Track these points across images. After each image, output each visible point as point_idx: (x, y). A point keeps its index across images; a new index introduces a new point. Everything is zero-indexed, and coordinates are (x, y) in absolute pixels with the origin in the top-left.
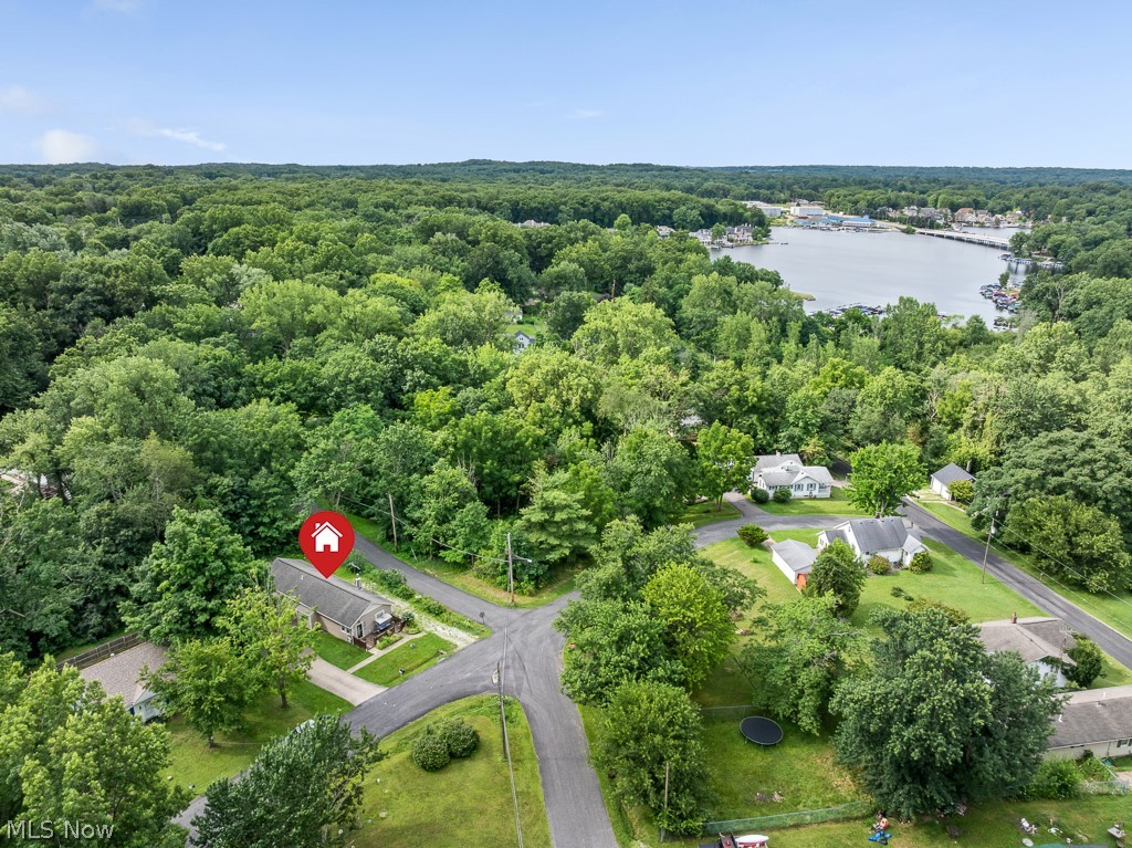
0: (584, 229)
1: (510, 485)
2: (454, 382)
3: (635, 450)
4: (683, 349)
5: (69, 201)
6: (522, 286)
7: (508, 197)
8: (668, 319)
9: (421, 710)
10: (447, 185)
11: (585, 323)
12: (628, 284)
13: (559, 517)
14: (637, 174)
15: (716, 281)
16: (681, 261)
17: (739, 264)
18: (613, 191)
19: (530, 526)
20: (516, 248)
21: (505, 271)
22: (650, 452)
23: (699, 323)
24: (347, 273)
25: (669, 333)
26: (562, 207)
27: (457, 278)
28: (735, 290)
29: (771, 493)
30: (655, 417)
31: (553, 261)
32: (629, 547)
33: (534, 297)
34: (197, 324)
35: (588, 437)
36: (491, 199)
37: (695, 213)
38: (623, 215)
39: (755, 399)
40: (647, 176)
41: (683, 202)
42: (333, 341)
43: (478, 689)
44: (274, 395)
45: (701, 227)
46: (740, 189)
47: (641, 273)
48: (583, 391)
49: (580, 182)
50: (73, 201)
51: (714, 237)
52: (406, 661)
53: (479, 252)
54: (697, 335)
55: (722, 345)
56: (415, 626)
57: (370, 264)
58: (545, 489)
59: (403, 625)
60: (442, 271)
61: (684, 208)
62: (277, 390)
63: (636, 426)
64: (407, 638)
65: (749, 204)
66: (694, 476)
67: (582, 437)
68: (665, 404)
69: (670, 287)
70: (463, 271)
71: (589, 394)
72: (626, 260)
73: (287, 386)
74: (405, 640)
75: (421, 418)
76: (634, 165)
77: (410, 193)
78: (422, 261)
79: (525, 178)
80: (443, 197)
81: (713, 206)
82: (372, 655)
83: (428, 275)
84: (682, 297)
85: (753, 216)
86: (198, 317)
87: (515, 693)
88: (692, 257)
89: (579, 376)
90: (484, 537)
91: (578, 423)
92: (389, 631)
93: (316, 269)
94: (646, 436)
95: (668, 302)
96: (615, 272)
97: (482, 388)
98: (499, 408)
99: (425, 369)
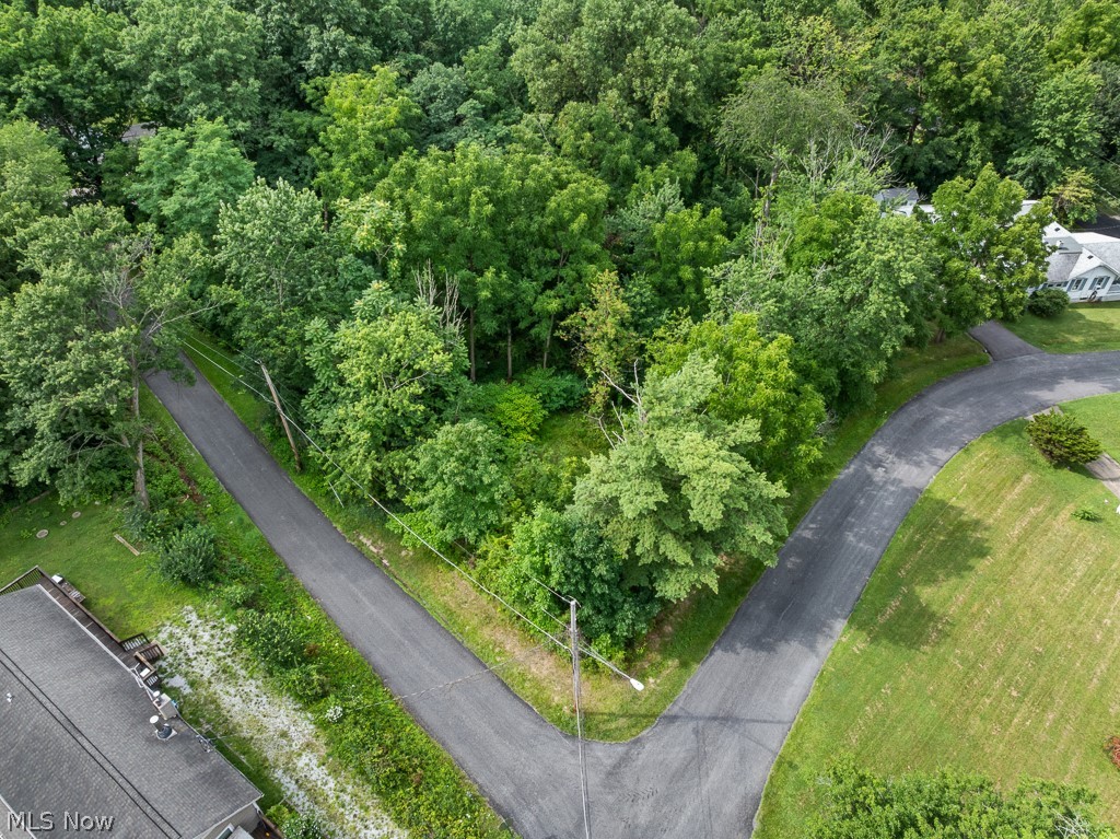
2: (406, 52)
39: (985, 91)
48: (678, 79)
62: (25, 80)
71: (691, 89)
73: (44, 69)
97: (460, 63)
98: (496, 107)
99: (346, 24)
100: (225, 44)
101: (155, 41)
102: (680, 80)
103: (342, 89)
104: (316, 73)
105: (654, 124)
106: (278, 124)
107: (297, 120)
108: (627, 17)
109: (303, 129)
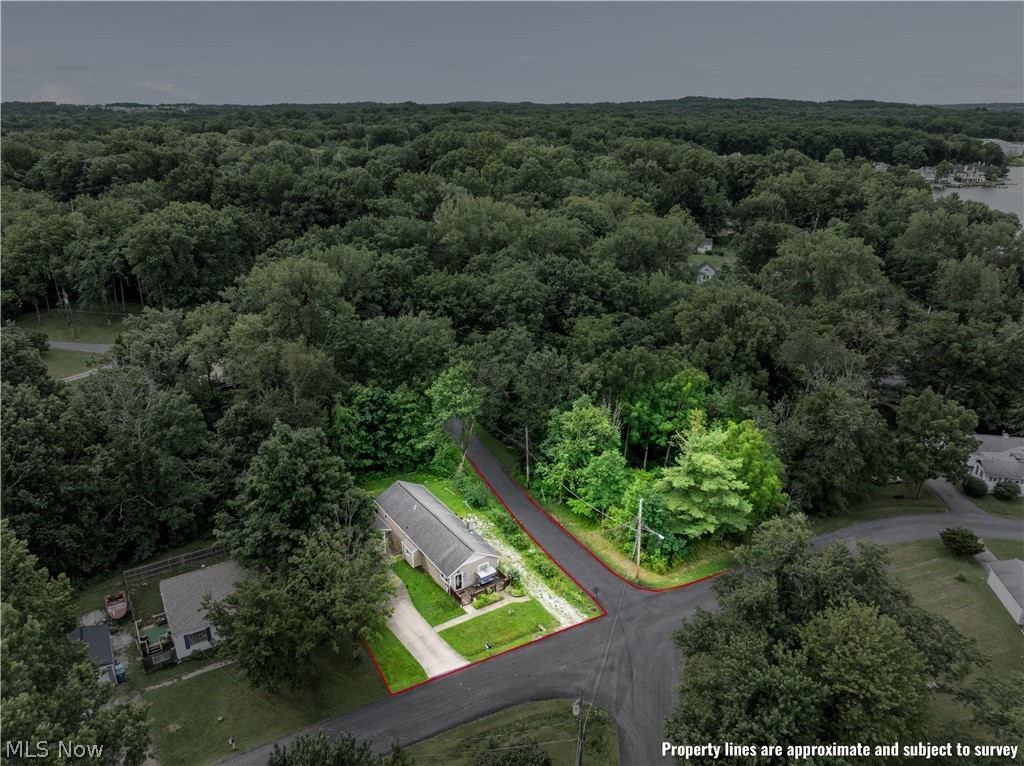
0: (790, 159)
1: (660, 433)
2: (621, 310)
3: (817, 412)
4: (891, 294)
5: (336, 128)
6: (716, 215)
7: (717, 129)
8: (877, 258)
9: (498, 703)
10: (659, 119)
11: (776, 256)
12: (833, 219)
13: (707, 486)
14: (856, 110)
15: (941, 219)
16: (898, 197)
17: (969, 202)
18: (829, 124)
19: (671, 489)
20: (715, 177)
21: (699, 199)
22: (837, 417)
23: (914, 266)
24: (542, 195)
25: (877, 274)
26: (772, 140)
27: (648, 204)
28: (965, 231)
29: (991, 485)
30: (849, 374)
31: (753, 190)
32: (789, 560)
33: (726, 227)
34: (395, 235)
35: (760, 389)
36: (699, 131)
37: (920, 148)
38: (838, 149)
39: (984, 363)
40: (867, 113)
41: (906, 137)
42: (509, 259)
43: (570, 690)
44: (438, 308)
45: (924, 164)
46: (977, 126)
47: (849, 208)
48: (763, 333)
49: (795, 117)
50: (339, 130)
51: (939, 175)
52: (499, 630)
53: (674, 178)
54: (910, 278)
55: (940, 292)
56: (520, 587)
57: (565, 187)
58: (695, 450)
59: (507, 584)
60: (634, 196)
61: (906, 143)
62: (442, 303)
63: (822, 383)
64: (507, 599)
65: (986, 141)
66: (890, 453)
67: (754, 386)
68: (863, 358)
69: (883, 224)
70: (656, 197)
71: (770, 338)
72: (835, 193)
73: (451, 299)
74: (505, 603)
75: (577, 346)
76: (855, 102)
77: (623, 125)
78: (616, 186)
79: (738, 113)
80: (652, 129)
81: (941, 142)
82: (465, 613)
83: (620, 199)
84: (895, 235)
85: (989, 153)
86: (397, 229)
87: (613, 709)
88: (912, 192)
89: (760, 315)
90: (618, 493)
91: (751, 370)
92: (488, 589)
93: (516, 190)
94: (834, 397)
95: (878, 241)
96: (821, 205)
97: (649, 319)
98: (664, 343)
99: (590, 294)
100: (533, 297)
101: (501, 292)
102: (764, 334)
103: (582, 323)
104: (571, 316)
105: (747, 355)
106: (547, 338)
107: (557, 338)
108: (739, 300)
109: (559, 342)
